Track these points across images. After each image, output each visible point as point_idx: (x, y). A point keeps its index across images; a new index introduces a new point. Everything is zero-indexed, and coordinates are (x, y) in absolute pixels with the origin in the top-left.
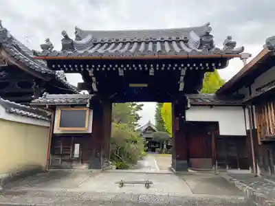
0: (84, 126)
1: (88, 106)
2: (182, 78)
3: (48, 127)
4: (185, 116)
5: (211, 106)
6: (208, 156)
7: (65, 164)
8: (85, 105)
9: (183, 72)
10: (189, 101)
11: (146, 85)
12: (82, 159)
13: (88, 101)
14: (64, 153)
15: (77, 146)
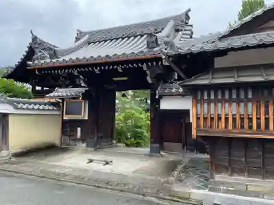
0: (81, 114)
2: (148, 73)
3: (59, 115)
4: (159, 105)
5: (183, 96)
6: (179, 141)
7: (71, 142)
8: (79, 98)
9: (145, 68)
10: (157, 92)
11: (125, 78)
12: (83, 140)
13: (81, 94)
14: (71, 134)
15: (79, 129)
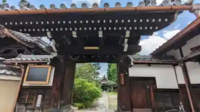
0: (45, 81)
1: (48, 63)
2: (126, 40)
3: (19, 81)
4: (128, 72)
8: (46, 63)
9: (128, 34)
10: (132, 60)
11: (97, 48)
14: (29, 102)
15: (40, 97)
